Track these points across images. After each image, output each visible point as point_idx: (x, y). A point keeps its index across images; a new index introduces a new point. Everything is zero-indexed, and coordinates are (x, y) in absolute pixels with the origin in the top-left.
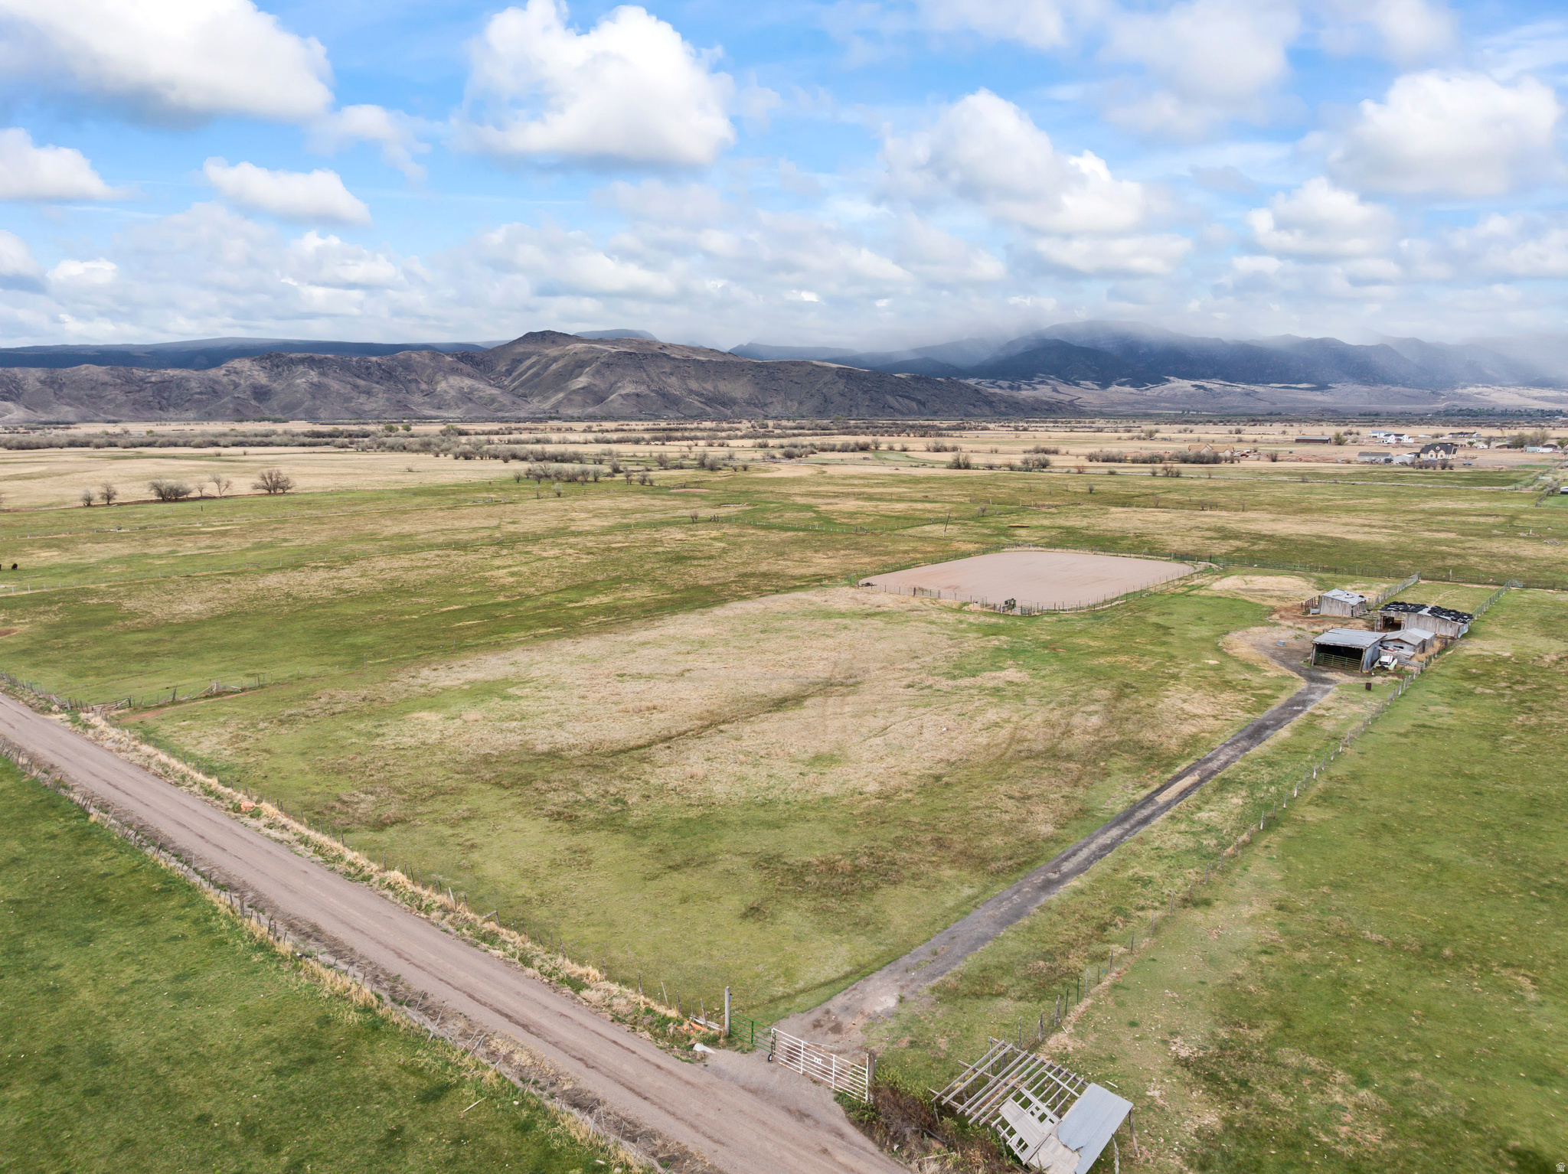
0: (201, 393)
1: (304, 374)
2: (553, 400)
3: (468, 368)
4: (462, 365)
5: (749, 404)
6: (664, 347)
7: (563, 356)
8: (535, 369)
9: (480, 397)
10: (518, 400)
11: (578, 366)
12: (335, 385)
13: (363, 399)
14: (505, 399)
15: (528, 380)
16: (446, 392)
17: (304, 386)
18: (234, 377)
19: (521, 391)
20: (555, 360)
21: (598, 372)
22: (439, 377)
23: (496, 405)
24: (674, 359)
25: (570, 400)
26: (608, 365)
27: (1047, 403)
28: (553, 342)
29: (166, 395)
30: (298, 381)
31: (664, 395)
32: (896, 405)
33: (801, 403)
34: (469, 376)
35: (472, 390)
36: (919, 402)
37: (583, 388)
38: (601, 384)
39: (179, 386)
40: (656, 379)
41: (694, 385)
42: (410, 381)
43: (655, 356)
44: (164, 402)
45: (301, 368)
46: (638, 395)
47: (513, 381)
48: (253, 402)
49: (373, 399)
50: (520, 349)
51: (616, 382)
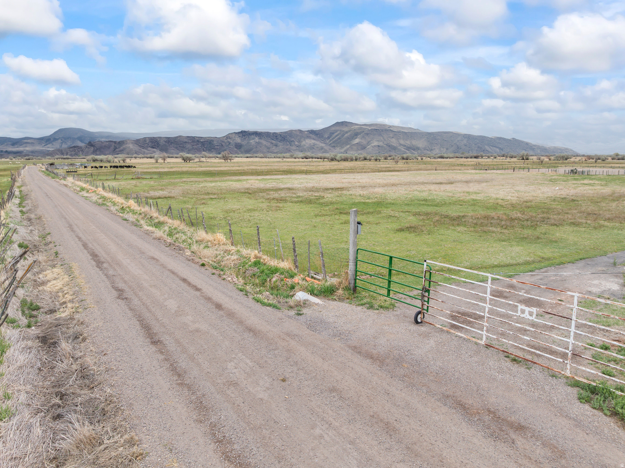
0: (217, 146)
1: (253, 139)
2: (345, 148)
3: (313, 136)
4: (311, 135)
5: (425, 149)
6: (390, 127)
7: (350, 131)
8: (339, 136)
9: (317, 147)
10: (332, 148)
12: (264, 142)
13: (274, 148)
14: (327, 148)
15: (336, 141)
16: (304, 145)
17: (253, 143)
18: (229, 140)
19: (333, 145)
20: (347, 132)
21: (363, 137)
22: (303, 140)
24: (394, 131)
26: (367, 134)
28: (346, 126)
29: (205, 146)
30: (251, 141)
31: (389, 146)
32: (490, 150)
33: (447, 149)
34: (314, 139)
35: (314, 145)
36: (500, 149)
37: (357, 143)
38: (364, 142)
39: (210, 143)
40: (386, 140)
41: (402, 142)
42: (292, 141)
43: (386, 130)
44: (205, 149)
45: (253, 136)
46: (379, 146)
47: (330, 141)
48: (235, 149)
49: (278, 148)
50: (333, 129)
51: (370, 141)
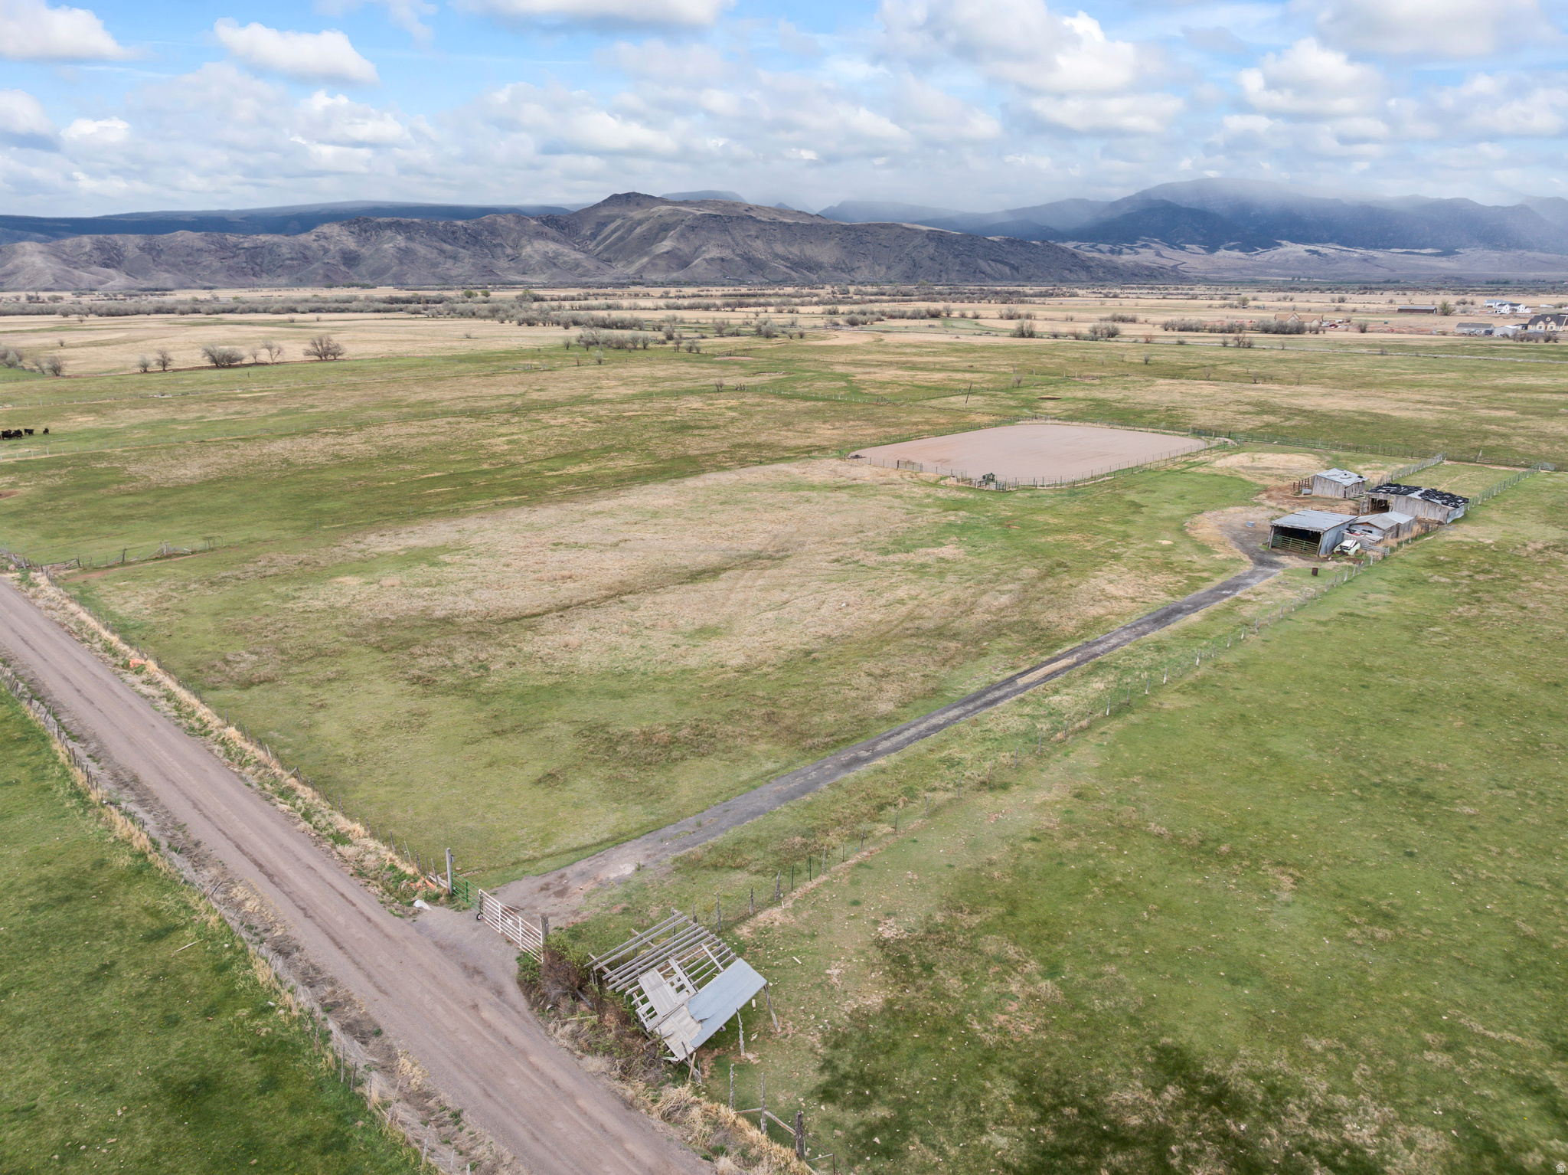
0: (292, 259)
1: (391, 239)
2: (637, 265)
3: (552, 232)
4: (547, 229)
5: (835, 268)
6: (750, 208)
7: (647, 219)
8: (619, 233)
9: (565, 262)
10: (602, 265)
11: (663, 229)
12: (421, 250)
13: (449, 263)
14: (589, 264)
15: (612, 244)
16: (530, 256)
17: (392, 251)
18: (323, 242)
19: (606, 255)
20: (640, 223)
21: (682, 235)
22: (524, 241)
23: (580, 270)
24: (760, 222)
25: (654, 265)
26: (692, 228)
27: (1147, 268)
28: (638, 204)
29: (258, 261)
30: (386, 246)
31: (748, 259)
32: (988, 270)
33: (889, 268)
34: (554, 240)
35: (557, 255)
36: (1013, 267)
37: (667, 252)
38: (685, 248)
39: (271, 251)
40: (741, 242)
41: (779, 249)
42: (495, 246)
43: (741, 218)
44: (257, 268)
45: (388, 233)
46: (722, 260)
47: (598, 245)
48: (343, 268)
49: (459, 264)
50: (605, 212)
51: (700, 246)
